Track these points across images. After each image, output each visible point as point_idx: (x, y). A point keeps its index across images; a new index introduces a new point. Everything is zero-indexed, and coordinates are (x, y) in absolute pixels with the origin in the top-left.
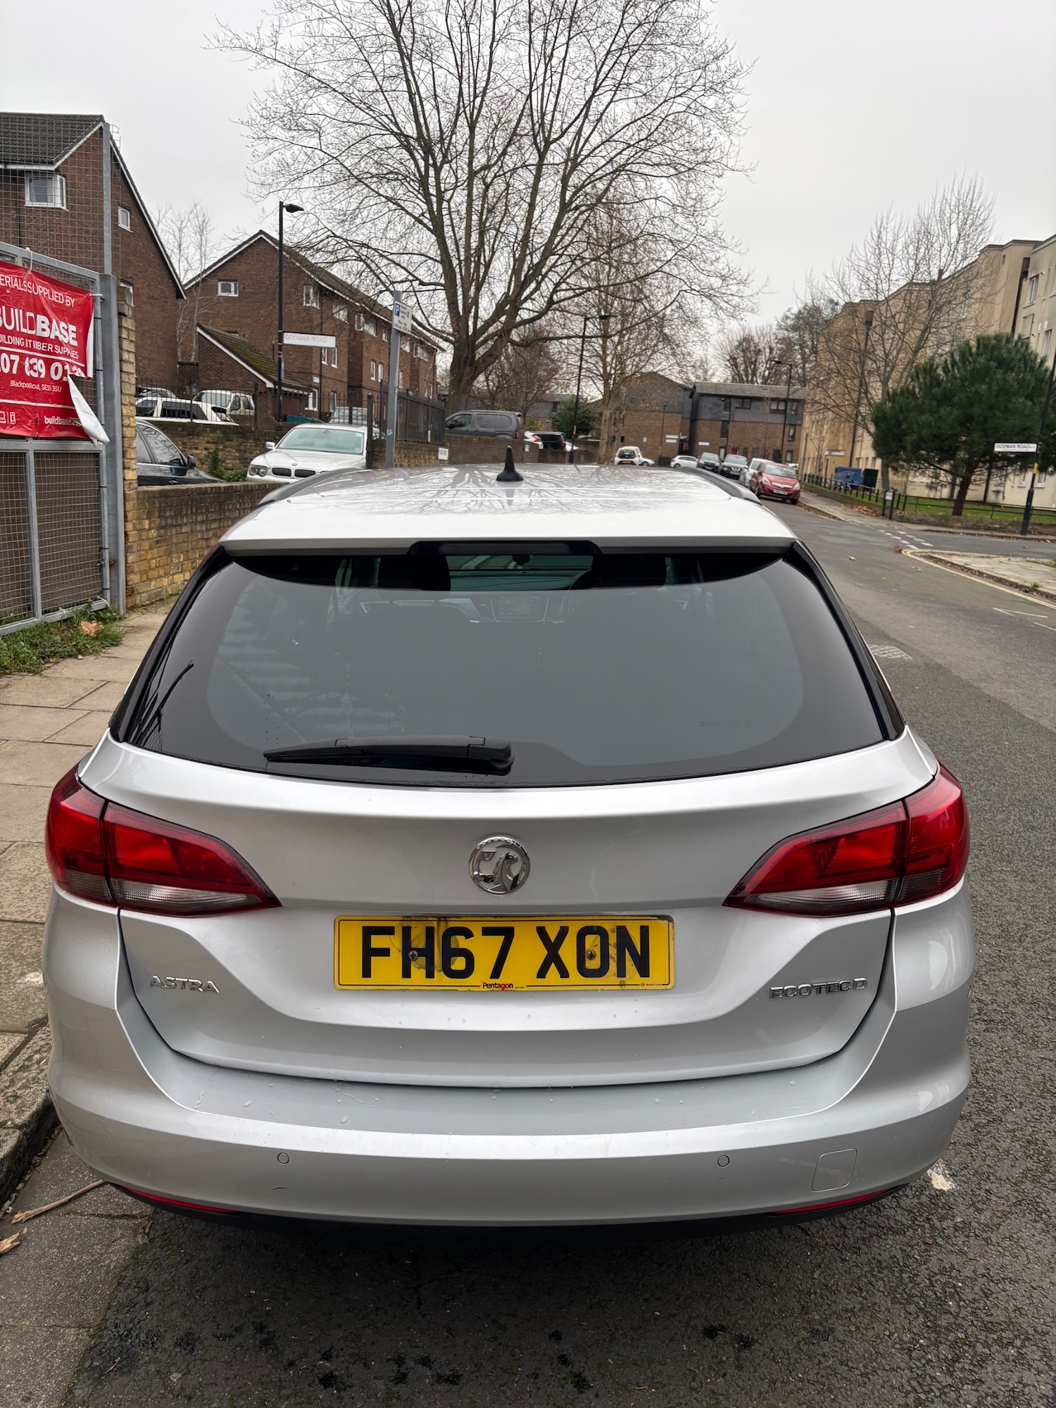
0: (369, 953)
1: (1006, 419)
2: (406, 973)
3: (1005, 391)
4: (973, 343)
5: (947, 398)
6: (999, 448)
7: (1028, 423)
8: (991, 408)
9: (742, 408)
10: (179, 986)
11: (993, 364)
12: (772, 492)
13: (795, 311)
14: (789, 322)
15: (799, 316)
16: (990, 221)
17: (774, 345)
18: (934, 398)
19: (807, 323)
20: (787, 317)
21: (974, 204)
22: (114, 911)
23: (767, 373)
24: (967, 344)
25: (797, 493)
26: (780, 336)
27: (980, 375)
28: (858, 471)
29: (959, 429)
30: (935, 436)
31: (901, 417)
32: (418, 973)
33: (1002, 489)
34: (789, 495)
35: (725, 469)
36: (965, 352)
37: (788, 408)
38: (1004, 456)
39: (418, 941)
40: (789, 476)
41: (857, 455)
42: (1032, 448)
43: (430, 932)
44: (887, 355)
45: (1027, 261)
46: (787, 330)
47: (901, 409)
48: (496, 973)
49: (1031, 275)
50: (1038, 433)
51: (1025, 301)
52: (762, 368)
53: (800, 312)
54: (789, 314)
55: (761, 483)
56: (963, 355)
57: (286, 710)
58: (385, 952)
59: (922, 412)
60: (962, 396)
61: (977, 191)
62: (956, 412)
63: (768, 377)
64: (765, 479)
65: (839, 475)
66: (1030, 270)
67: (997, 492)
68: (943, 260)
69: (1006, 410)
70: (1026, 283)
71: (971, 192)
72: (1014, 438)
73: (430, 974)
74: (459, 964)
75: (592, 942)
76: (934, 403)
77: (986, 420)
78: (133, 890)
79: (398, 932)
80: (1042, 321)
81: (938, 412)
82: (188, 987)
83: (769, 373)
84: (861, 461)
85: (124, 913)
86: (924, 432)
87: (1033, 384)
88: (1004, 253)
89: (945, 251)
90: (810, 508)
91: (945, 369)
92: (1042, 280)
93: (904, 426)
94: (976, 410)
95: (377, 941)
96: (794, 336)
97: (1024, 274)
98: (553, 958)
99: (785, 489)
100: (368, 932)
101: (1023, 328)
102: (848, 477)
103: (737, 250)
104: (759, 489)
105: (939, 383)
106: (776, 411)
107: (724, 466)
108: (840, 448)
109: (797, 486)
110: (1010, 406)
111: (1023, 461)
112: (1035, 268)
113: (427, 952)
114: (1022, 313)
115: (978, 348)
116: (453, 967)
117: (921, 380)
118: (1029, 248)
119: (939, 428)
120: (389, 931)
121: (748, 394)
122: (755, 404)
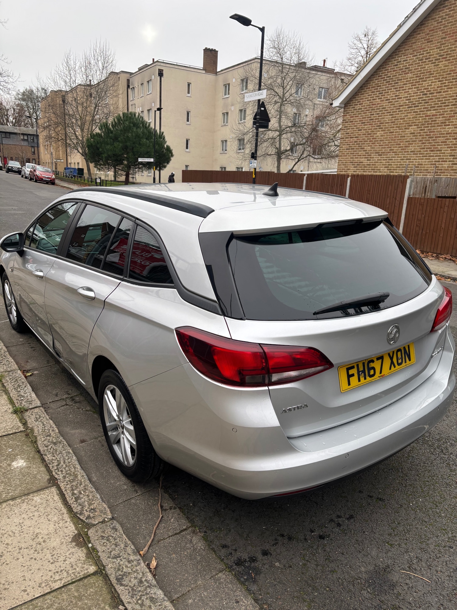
0: (349, 376)
1: (141, 148)
2: (359, 381)
3: (138, 136)
4: (121, 115)
5: (116, 139)
6: (140, 160)
7: (149, 150)
8: (134, 143)
9: (6, 137)
10: (293, 409)
11: (132, 125)
12: (42, 179)
13: (22, 91)
14: (20, 96)
15: (24, 94)
16: (114, 62)
17: (15, 107)
18: (111, 138)
19: (28, 97)
20: (19, 94)
21: (107, 53)
22: (266, 388)
23: (14, 121)
24: (119, 115)
25: (54, 179)
26: (17, 103)
27: (126, 130)
28: (75, 169)
29: (123, 152)
30: (114, 154)
31: (98, 146)
32: (362, 379)
33: (135, 176)
34: (50, 181)
35: (10, 168)
36: (119, 118)
37: (29, 138)
38: (141, 163)
39: (361, 369)
40: (48, 171)
41: (69, 161)
42: (152, 160)
43: (364, 364)
44: (81, 117)
45: (128, 80)
46: (19, 100)
47: (97, 141)
48: (381, 373)
49: (131, 87)
50: (153, 154)
51: (130, 98)
52: (11, 119)
53: (24, 92)
54: (19, 92)
55: (36, 175)
56: (118, 120)
57: (308, 295)
58: (353, 375)
59: (108, 144)
60: (122, 138)
61: (107, 48)
62: (121, 145)
63: (15, 123)
64: (37, 173)
65: (67, 171)
66: (130, 85)
67: (133, 178)
68: (98, 77)
69: (140, 144)
70: (130, 90)
71: (105, 48)
72: (145, 156)
73: (365, 379)
74: (372, 372)
75: (399, 353)
76: (112, 140)
77: (133, 148)
78: (275, 377)
79: (356, 367)
80: (139, 107)
81: (113, 144)
82: (296, 409)
83: (15, 121)
84: (72, 164)
85: (271, 388)
86: (109, 153)
87: (148, 134)
88: (119, 76)
89: (98, 73)
90: (62, 186)
91: (112, 125)
92: (136, 90)
93: (100, 150)
94: (128, 144)
95: (351, 372)
96: (24, 103)
97: (128, 86)
98: (392, 363)
99: (48, 178)
100: (348, 369)
101: (132, 109)
102: (71, 172)
103: (6, 61)
104: (36, 178)
105: (112, 132)
106: (24, 140)
107: (9, 166)
108: (61, 158)
109: (54, 177)
110: (141, 143)
111: (148, 166)
112: (132, 84)
113: (364, 371)
114: (130, 103)
115: (124, 117)
116: (371, 374)
117: (104, 130)
118: (128, 75)
119: (115, 151)
120: (353, 367)
121: (8, 131)
122: (11, 136)
